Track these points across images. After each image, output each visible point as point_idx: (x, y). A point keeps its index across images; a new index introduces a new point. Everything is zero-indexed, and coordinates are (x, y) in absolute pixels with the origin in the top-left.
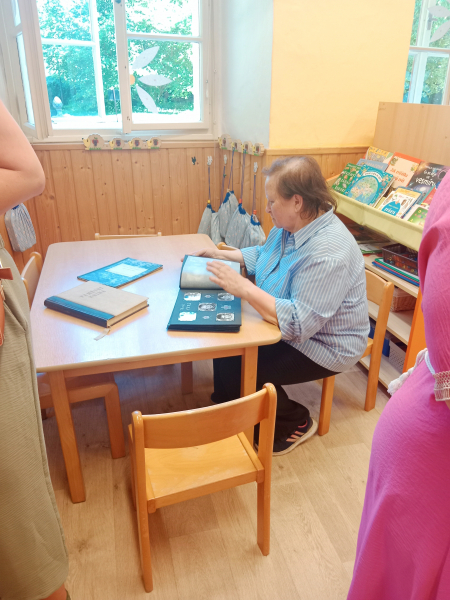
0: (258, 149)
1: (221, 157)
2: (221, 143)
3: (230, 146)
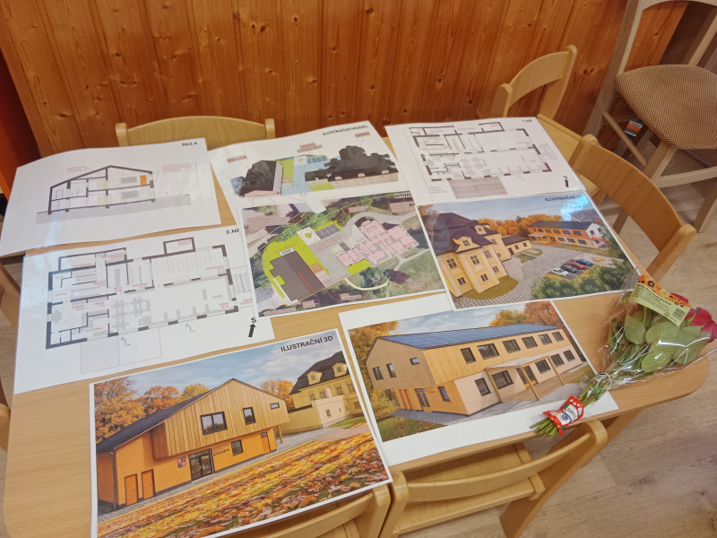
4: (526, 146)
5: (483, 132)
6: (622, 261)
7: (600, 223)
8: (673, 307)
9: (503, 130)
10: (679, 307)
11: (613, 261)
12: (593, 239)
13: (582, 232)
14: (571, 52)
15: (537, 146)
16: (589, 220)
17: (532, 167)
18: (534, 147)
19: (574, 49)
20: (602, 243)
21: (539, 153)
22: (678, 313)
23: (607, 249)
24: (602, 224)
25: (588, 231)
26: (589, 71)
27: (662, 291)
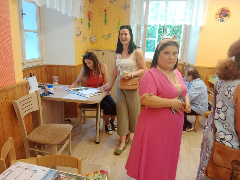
0: (192, 66)
1: (183, 67)
2: (184, 64)
3: (186, 65)
4: (23, 170)
5: (6, 176)
6: (75, 177)
7: (62, 173)
8: (97, 175)
9: (12, 171)
10: (98, 174)
11: (74, 178)
12: (64, 178)
13: (60, 178)
14: (11, 139)
15: (27, 168)
16: (59, 175)
17: (31, 174)
18: (26, 169)
19: (11, 138)
20: (67, 177)
21: (29, 169)
22: (99, 175)
23: (69, 177)
24: (63, 173)
25: (61, 177)
26: (17, 141)
27: (92, 174)
